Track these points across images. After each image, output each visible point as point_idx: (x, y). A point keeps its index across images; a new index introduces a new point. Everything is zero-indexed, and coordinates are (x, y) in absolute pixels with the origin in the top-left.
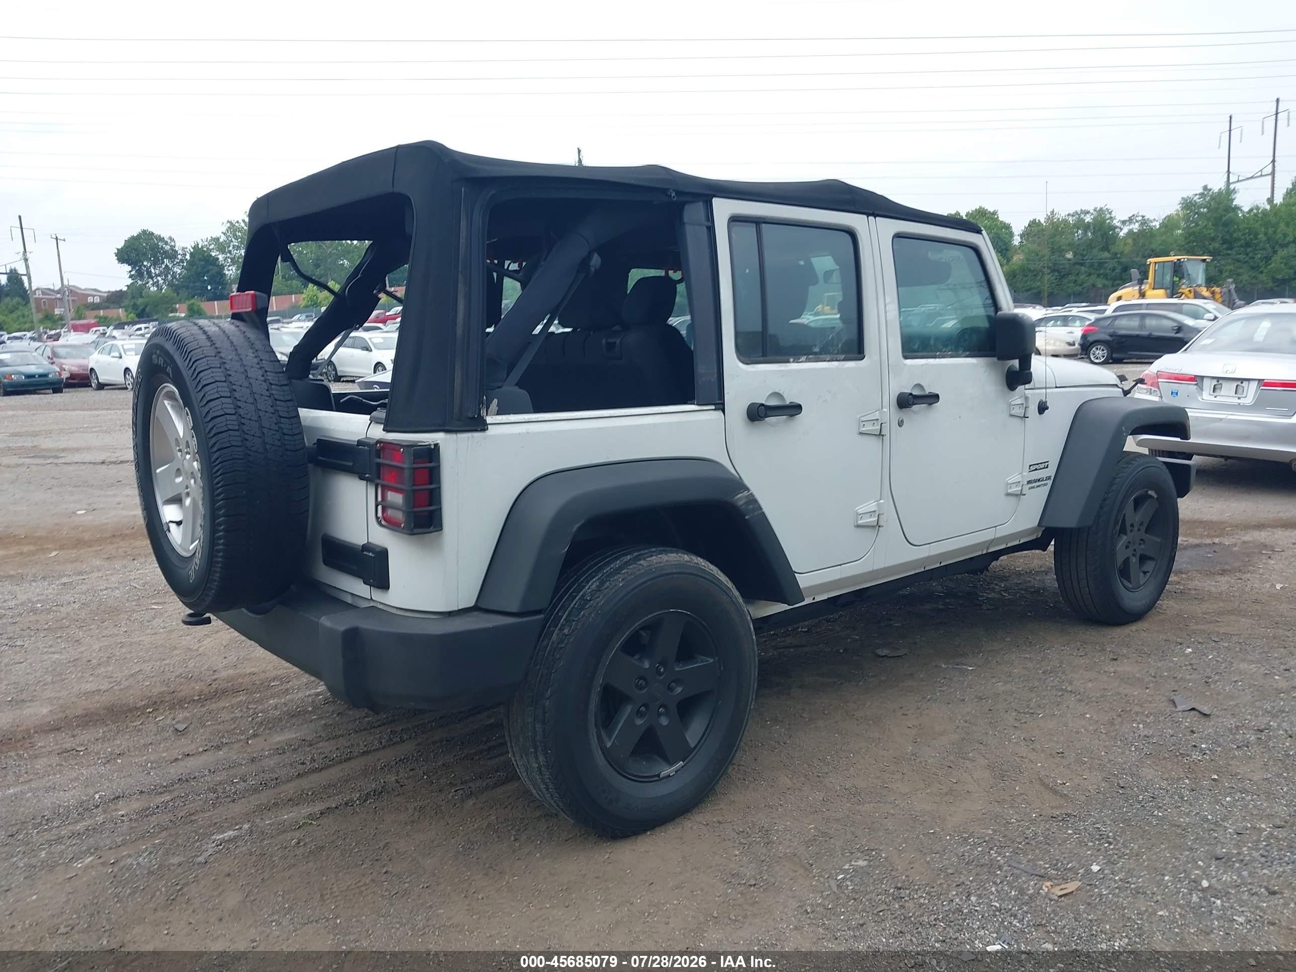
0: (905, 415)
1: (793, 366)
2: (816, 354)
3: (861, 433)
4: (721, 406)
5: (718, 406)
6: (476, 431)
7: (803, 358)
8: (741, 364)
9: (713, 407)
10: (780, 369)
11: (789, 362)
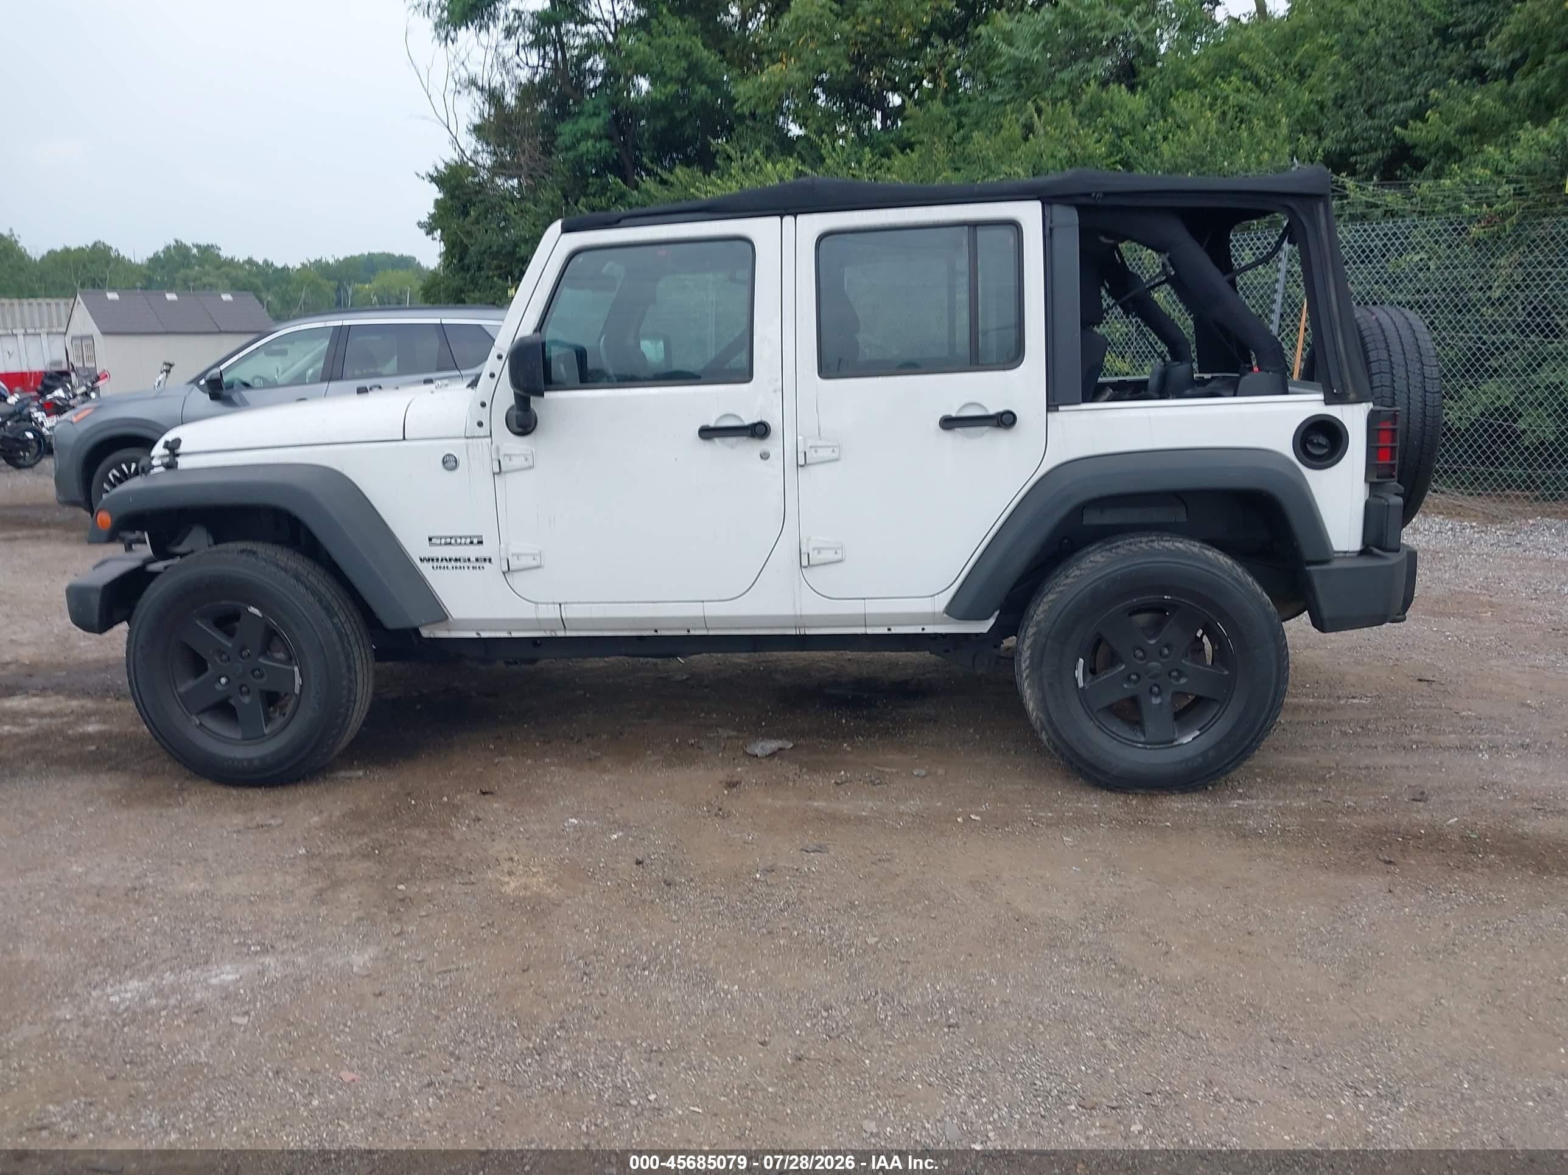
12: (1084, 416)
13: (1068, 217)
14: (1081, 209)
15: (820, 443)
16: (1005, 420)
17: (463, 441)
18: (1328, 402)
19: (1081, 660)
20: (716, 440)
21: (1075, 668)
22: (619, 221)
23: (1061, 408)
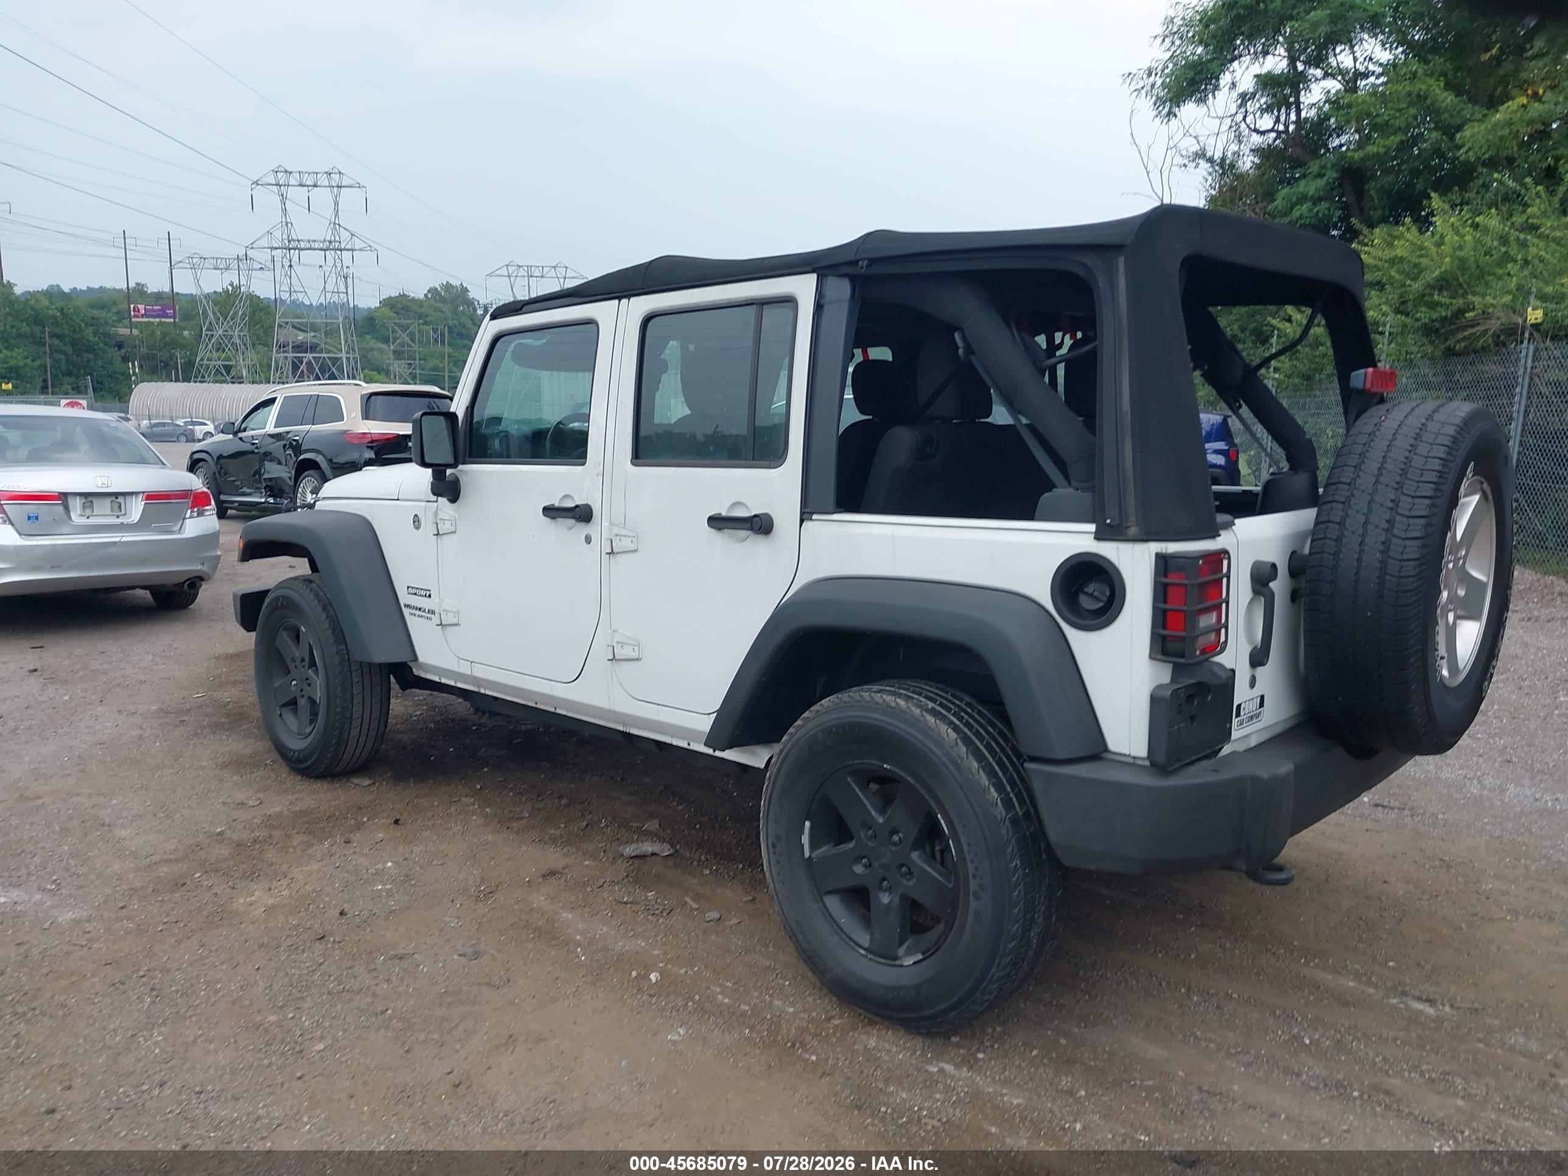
12: (835, 528)
13: (841, 289)
14: (853, 279)
15: (624, 532)
16: (761, 525)
17: (424, 504)
18: (1099, 536)
19: (807, 824)
20: (559, 520)
21: (802, 832)
22: (521, 309)
23: (815, 517)
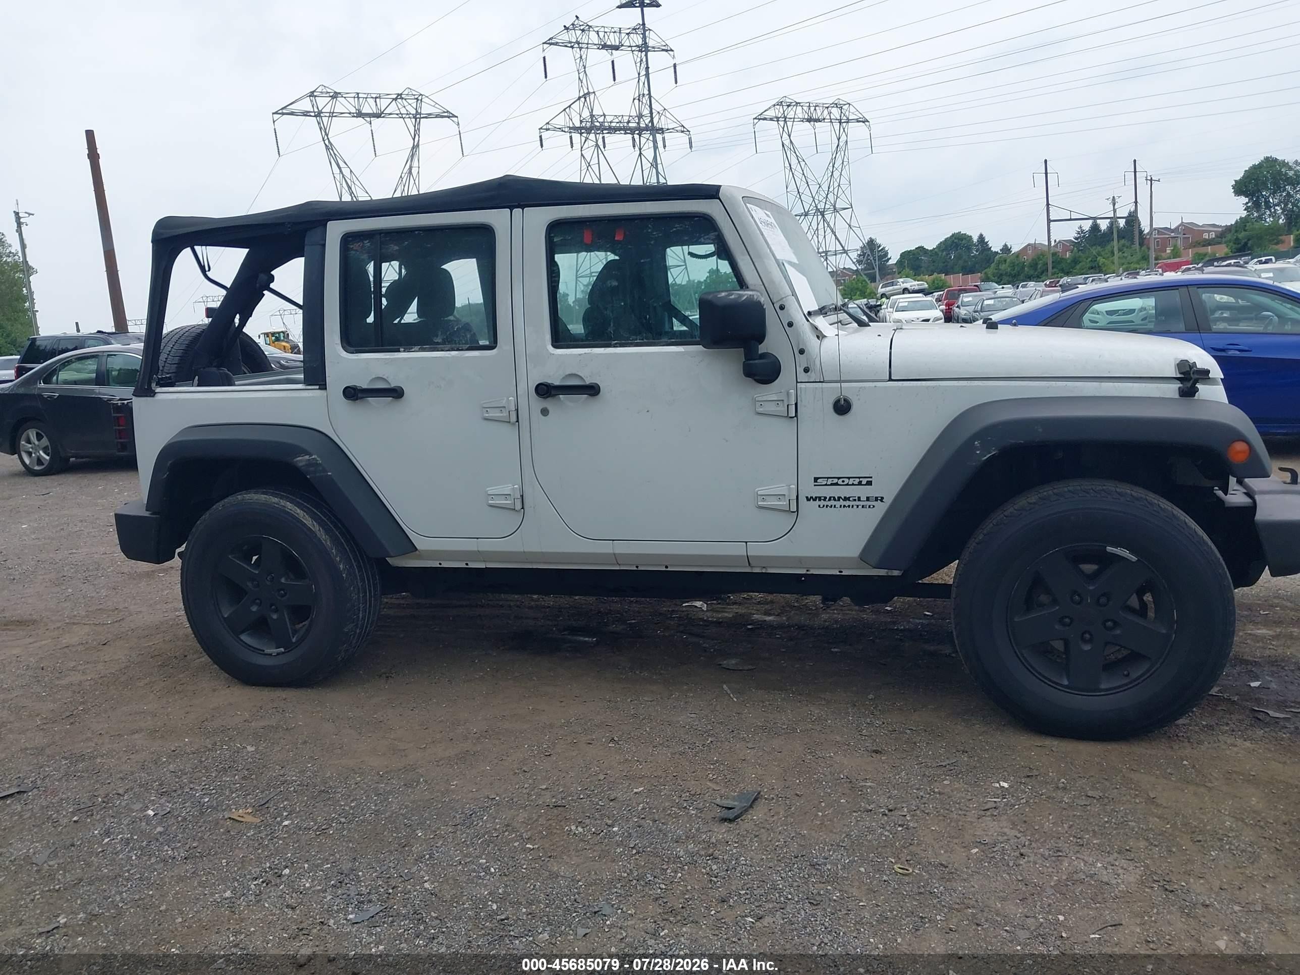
0: (548, 404)
1: (403, 355)
2: (438, 343)
3: (486, 419)
4: (323, 387)
5: (322, 387)
6: (147, 396)
7: (417, 348)
8: (344, 354)
9: (318, 387)
10: (388, 357)
11: (399, 351)
